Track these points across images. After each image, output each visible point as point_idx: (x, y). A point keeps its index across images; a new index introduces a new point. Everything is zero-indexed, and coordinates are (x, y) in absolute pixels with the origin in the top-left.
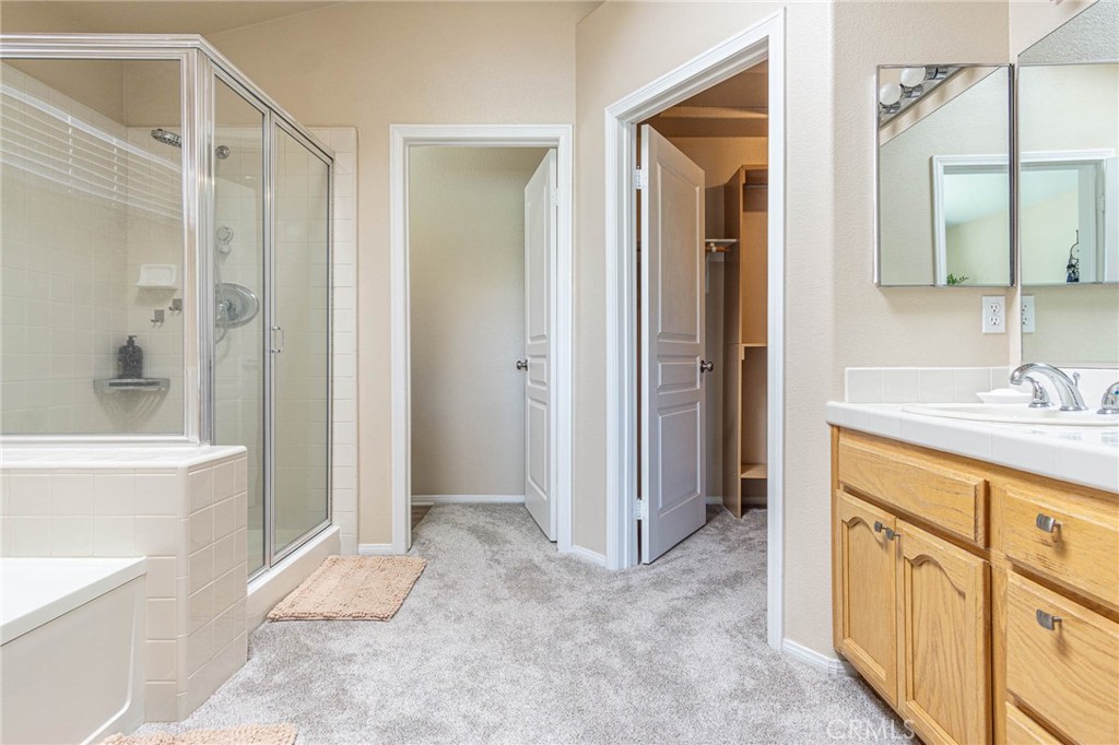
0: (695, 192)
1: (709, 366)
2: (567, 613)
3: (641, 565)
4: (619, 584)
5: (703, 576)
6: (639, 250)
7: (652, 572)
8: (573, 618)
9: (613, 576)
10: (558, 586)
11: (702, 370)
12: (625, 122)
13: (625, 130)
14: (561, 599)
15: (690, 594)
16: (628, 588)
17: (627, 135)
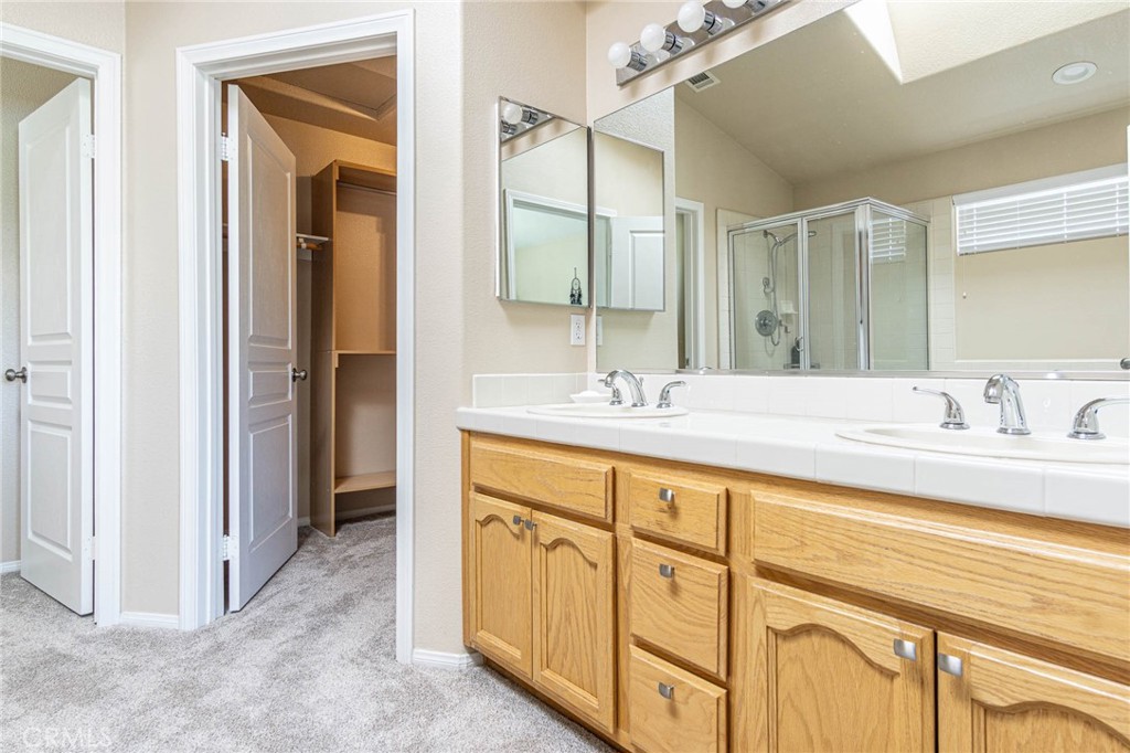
0: (286, 179)
1: (303, 374)
2: (135, 705)
3: (229, 615)
4: (204, 645)
5: (309, 607)
6: (225, 236)
7: (246, 619)
8: (146, 708)
9: (195, 635)
10: (108, 673)
11: (294, 378)
12: (206, 74)
13: (207, 84)
14: (120, 690)
15: (300, 632)
16: (219, 647)
17: (210, 93)
